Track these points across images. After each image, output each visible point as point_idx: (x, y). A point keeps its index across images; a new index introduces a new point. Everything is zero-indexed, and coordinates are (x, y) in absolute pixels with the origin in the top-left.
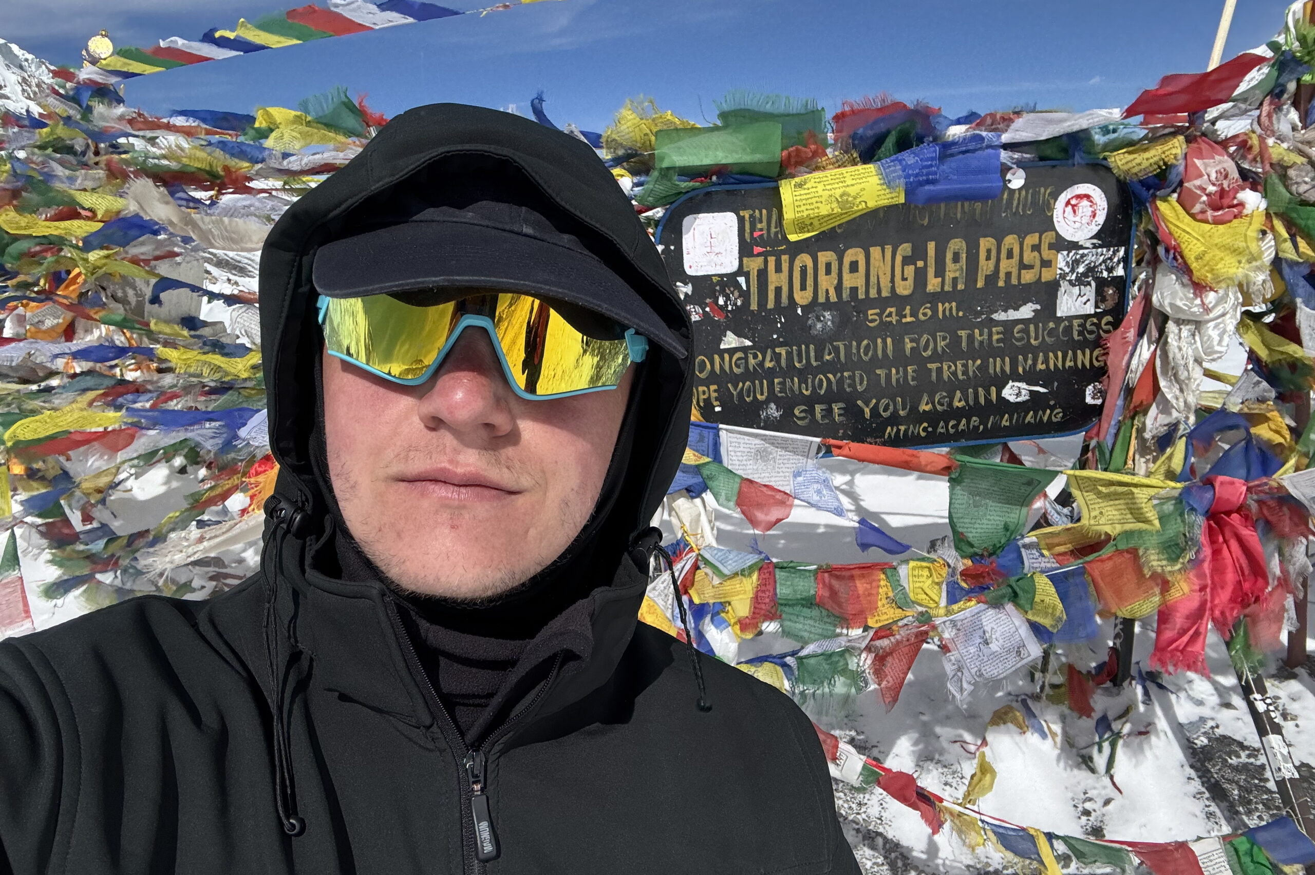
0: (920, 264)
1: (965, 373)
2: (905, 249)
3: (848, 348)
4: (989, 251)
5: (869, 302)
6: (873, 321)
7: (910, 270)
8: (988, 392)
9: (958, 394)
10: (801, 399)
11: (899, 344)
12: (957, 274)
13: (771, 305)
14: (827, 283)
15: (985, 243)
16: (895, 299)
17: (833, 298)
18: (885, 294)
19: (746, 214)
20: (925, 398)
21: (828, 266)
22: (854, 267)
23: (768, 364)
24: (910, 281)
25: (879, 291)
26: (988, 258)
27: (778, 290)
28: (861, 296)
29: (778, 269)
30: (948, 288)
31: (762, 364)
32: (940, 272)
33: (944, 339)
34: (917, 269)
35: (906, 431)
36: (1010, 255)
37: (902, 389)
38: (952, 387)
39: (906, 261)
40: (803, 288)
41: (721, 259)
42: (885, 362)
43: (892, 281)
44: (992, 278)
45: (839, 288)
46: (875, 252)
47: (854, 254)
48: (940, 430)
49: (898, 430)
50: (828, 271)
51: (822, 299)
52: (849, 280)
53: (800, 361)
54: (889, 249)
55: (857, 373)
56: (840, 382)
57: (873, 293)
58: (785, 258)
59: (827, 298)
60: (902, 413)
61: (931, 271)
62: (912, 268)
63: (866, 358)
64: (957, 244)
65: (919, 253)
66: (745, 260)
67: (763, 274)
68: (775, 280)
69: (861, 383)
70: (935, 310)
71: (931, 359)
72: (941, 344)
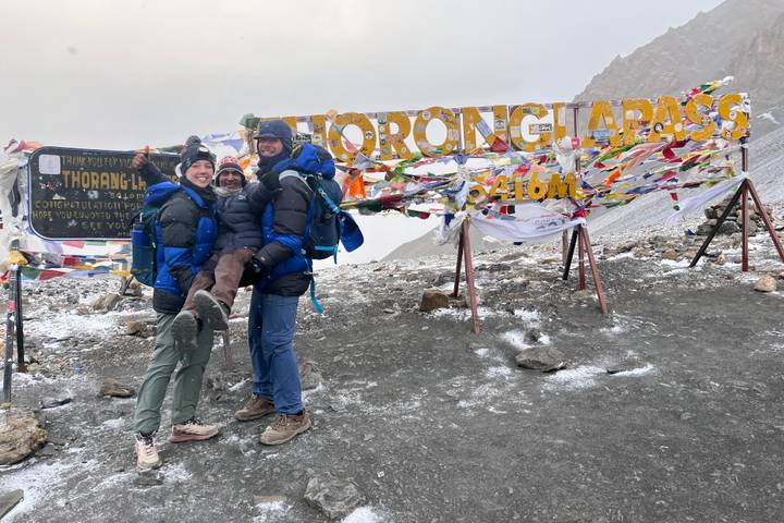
0: (129, 180)
2: (124, 175)
3: (103, 204)
6: (112, 197)
7: (126, 182)
10: (84, 220)
11: (122, 206)
13: (73, 186)
14: (95, 182)
16: (121, 191)
18: (117, 188)
19: (64, 157)
21: (95, 177)
22: (105, 178)
23: (72, 207)
24: (126, 185)
27: (76, 182)
28: (108, 188)
29: (76, 176)
30: (140, 189)
31: (69, 206)
32: (137, 184)
37: (124, 220)
39: (124, 179)
40: (86, 182)
41: (53, 170)
42: (117, 211)
43: (120, 184)
45: (99, 184)
46: (113, 174)
47: (105, 174)
49: (123, 234)
52: (103, 183)
53: (84, 207)
54: (118, 174)
56: (100, 215)
57: (112, 188)
58: (78, 172)
59: (95, 187)
61: (133, 183)
63: (110, 209)
65: (129, 176)
66: (63, 171)
68: (74, 179)
69: (108, 216)
70: (135, 196)
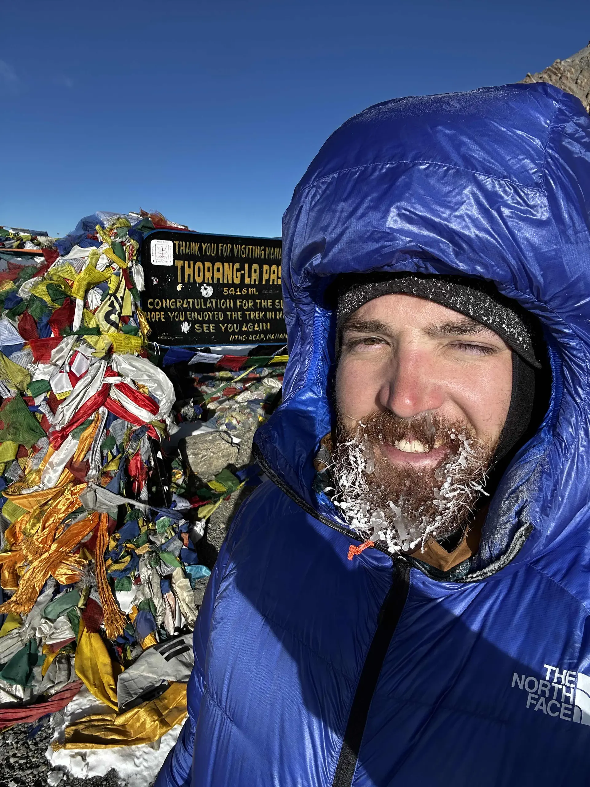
0: (243, 272)
1: (259, 317)
2: (237, 265)
3: (216, 303)
4: (267, 270)
5: (224, 285)
6: (226, 292)
7: (239, 274)
8: (267, 325)
9: (256, 325)
10: (197, 321)
11: (235, 304)
12: (256, 278)
13: (186, 279)
14: (208, 275)
15: (266, 267)
16: (233, 285)
17: (211, 281)
18: (230, 282)
19: (177, 243)
20: (245, 325)
21: (209, 268)
22: (218, 270)
23: (185, 306)
24: (239, 278)
25: (228, 281)
26: (266, 273)
27: (189, 275)
28: (221, 282)
29: (189, 267)
30: (253, 283)
31: (182, 305)
32: (250, 276)
33: (251, 302)
34: (241, 274)
35: (238, 338)
36: (274, 273)
37: (236, 321)
38: (254, 322)
39: (238, 270)
40: (199, 276)
41: (166, 260)
42: (230, 310)
43: (233, 277)
44: (268, 281)
45: (213, 278)
46: (226, 265)
47: (218, 265)
48: (250, 338)
49: (235, 337)
50: (209, 271)
51: (206, 281)
52: (217, 275)
53: (198, 306)
54: (231, 264)
55: (220, 313)
56: (213, 315)
57: (226, 282)
58: (192, 263)
59: (208, 281)
60: (236, 331)
61: (246, 275)
62: (239, 273)
63: (223, 307)
64: (255, 266)
65: (242, 268)
66: (176, 261)
67: (183, 268)
68: (188, 271)
69: (221, 317)
70: (248, 290)
71: (247, 310)
72: (250, 304)
